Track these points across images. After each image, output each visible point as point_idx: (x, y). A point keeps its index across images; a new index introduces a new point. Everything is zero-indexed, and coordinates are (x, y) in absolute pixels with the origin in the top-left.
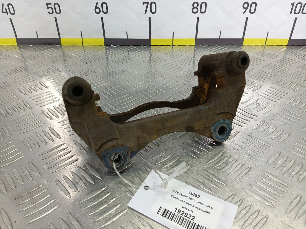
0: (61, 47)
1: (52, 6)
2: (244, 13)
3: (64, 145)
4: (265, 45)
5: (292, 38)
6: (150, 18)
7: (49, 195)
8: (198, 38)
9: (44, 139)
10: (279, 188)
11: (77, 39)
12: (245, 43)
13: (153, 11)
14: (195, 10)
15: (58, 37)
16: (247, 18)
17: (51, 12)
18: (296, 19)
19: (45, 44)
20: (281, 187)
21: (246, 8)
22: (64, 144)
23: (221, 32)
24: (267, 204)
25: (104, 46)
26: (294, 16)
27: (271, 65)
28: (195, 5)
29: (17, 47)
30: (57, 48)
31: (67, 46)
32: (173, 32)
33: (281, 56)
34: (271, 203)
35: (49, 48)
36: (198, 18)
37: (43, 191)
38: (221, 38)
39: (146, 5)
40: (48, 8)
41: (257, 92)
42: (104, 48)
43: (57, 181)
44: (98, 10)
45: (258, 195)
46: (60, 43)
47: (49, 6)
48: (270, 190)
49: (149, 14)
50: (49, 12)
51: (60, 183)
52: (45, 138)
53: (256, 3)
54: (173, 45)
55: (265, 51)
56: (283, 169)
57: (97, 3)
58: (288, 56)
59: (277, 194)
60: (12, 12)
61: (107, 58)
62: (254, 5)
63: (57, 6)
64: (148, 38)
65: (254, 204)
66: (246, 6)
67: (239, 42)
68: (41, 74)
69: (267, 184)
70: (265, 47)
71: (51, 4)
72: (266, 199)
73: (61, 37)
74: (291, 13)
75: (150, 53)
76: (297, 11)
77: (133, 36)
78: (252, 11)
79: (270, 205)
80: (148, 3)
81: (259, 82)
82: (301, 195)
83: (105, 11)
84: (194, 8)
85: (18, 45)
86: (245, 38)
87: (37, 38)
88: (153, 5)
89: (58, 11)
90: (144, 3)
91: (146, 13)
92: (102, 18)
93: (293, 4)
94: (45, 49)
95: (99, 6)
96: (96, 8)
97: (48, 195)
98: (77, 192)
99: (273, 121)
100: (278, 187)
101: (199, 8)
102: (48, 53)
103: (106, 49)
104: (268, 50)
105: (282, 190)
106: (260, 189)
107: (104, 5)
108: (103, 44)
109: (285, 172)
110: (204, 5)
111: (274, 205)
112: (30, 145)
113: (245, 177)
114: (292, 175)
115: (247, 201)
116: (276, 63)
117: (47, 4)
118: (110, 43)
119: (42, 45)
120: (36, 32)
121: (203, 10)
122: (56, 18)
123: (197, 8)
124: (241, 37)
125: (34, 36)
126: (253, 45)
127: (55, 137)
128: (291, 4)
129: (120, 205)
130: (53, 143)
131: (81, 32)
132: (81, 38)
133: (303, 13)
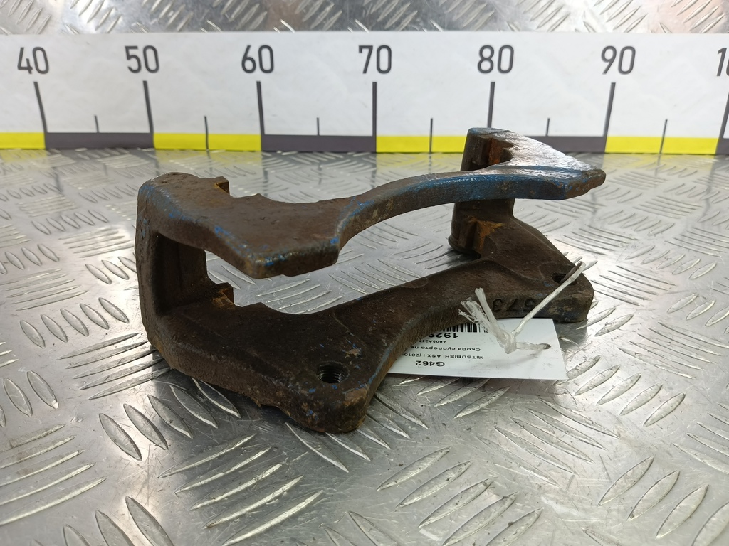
1: (139, 53)
2: (606, 72)
3: (137, 336)
4: (661, 153)
5: (726, 136)
6: (375, 85)
7: (76, 454)
9: (82, 323)
11: (194, 134)
12: (609, 148)
13: (384, 66)
14: (486, 65)
15: (146, 130)
16: (613, 85)
17: (135, 67)
19: (114, 147)
21: (611, 61)
22: (136, 334)
23: (549, 120)
25: (261, 153)
26: (727, 80)
27: (684, 187)
28: (487, 53)
29: (45, 151)
30: (143, 156)
31: (169, 151)
32: (432, 120)
33: (705, 173)
35: (122, 154)
36: (493, 85)
38: (549, 134)
39: (366, 52)
40: (129, 57)
41: (662, 238)
42: (259, 155)
43: (106, 418)
44: (249, 65)
46: (151, 145)
47: (132, 52)
49: (373, 73)
50: (130, 69)
51: (113, 424)
52: (86, 321)
53: (633, 50)
54: (431, 152)
55: (662, 163)
57: (248, 48)
58: (721, 172)
60: (42, 67)
62: (628, 53)
63: (150, 53)
64: (370, 133)
65: (715, 485)
66: (609, 54)
67: (595, 146)
68: (96, 198)
70: (659, 158)
71: (135, 48)
73: (156, 131)
74: (719, 74)
75: (374, 166)
77: (332, 128)
78: (626, 67)
80: (370, 48)
81: (661, 217)
83: (267, 66)
84: (483, 59)
85: (47, 149)
86: (610, 134)
87: (94, 130)
88: (384, 53)
89: (152, 66)
90: (361, 48)
91: (365, 71)
92: (259, 84)
93: (723, 51)
94: (112, 155)
95: (253, 54)
96: (245, 58)
97: (71, 452)
98: (164, 447)
101: (495, 59)
102: (120, 162)
103: (265, 157)
104: (669, 162)
107: (266, 53)
108: (258, 147)
110: (506, 53)
112: (40, 335)
113: (673, 418)
116: (695, 184)
117: (128, 48)
118: (274, 145)
119: (107, 150)
120: (96, 117)
121: (505, 66)
122: (145, 84)
123: (489, 59)
124: (600, 133)
125: (90, 128)
126: (630, 153)
127: (114, 320)
128: (719, 52)
129: (294, 482)
130: (106, 331)
131: (205, 118)
132: (204, 132)
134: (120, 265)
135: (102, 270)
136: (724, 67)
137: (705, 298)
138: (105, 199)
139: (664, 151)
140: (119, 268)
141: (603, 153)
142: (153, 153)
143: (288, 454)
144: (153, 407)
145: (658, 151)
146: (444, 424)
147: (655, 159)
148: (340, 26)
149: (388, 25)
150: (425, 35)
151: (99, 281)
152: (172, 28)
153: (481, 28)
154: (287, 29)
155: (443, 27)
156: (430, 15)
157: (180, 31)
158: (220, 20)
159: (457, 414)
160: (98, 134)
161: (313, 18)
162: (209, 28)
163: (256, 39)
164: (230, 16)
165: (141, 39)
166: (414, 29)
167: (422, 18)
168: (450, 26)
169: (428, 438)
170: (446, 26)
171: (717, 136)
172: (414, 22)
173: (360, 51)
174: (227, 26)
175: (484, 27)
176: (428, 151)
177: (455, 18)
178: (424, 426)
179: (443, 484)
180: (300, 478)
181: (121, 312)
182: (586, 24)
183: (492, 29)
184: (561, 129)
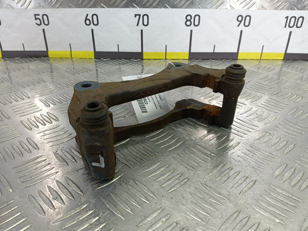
0: (48, 60)
1: (40, 17)
2: (238, 26)
3: (43, 157)
4: (260, 59)
5: (288, 52)
6: (142, 31)
7: (20, 213)
8: (192, 51)
9: (20, 151)
10: (289, 203)
11: (66, 52)
12: (239, 57)
13: (146, 23)
14: (188, 23)
15: (45, 50)
16: (241, 31)
17: (39, 23)
18: (291, 32)
19: (31, 57)
20: (291, 202)
21: (241, 21)
23: (215, 46)
24: (277, 221)
25: (94, 59)
26: (288, 30)
27: (268, 77)
28: (189, 18)
29: (2, 59)
30: (44, 61)
31: (55, 58)
32: (166, 45)
33: (277, 69)
34: (282, 220)
35: (35, 60)
36: (191, 31)
37: (13, 209)
38: (215, 52)
39: (138, 17)
40: (36, 19)
41: (256, 103)
42: (93, 60)
43: (31, 196)
44: (88, 22)
45: (267, 211)
46: (47, 56)
47: (37, 17)
48: (279, 205)
49: (141, 26)
50: (37, 24)
51: (34, 199)
52: (22, 149)
53: (250, 17)
54: (166, 59)
55: (261, 64)
56: (291, 182)
57: (87, 15)
58: (284, 69)
59: (288, 209)
61: (97, 70)
62: (248, 18)
63: (45, 17)
64: (140, 51)
65: (262, 222)
66: (240, 19)
67: (234, 56)
68: (24, 85)
69: (276, 199)
70: (260, 61)
71: (39, 15)
72: (276, 215)
73: (49, 50)
74: (285, 27)
75: (143, 66)
76: (291, 25)
77: (124, 49)
78: (247, 24)
79: (282, 222)
80: (140, 15)
81: (257, 93)
83: (96, 23)
84: (187, 20)
85: (3, 58)
86: (240, 51)
87: (23, 50)
88: (145, 17)
89: (46, 22)
90: (136, 15)
91: (138, 25)
92: (92, 30)
93: (287, 17)
94: (31, 61)
95: (90, 17)
96: (86, 19)
97: (18, 213)
98: (54, 209)
99: (275, 132)
100: (288, 201)
101: (192, 20)
102: (34, 65)
103: (96, 62)
104: (263, 64)
105: (293, 205)
106: (268, 205)
107: (95, 17)
108: (93, 57)
109: (295, 185)
110: (197, 18)
111: (286, 222)
112: (3, 157)
113: (250, 191)
114: (302, 188)
115: (254, 218)
116: (273, 76)
117: (35, 15)
118: (100, 56)
119: (29, 58)
120: (23, 44)
121: (196, 23)
122: (44, 30)
123: (190, 20)
124: (235, 51)
125: (21, 49)
127: (33, 148)
128: (286, 18)
129: (104, 225)
130: (29, 154)
131: (70, 44)
132: (70, 50)
133: (297, 27)
134: (35, 120)
135: (27, 123)
136: (287, 24)
137: (269, 134)
138: (28, 85)
139: (262, 58)
140: (34, 122)
141: (237, 59)
143: (102, 212)
144: (49, 191)
146: (163, 196)
147: (257, 62)
148: (127, 6)
149: (147, 6)
150: (163, 10)
151: (26, 129)
152: (53, 7)
153: (186, 8)
154: (104, 7)
155: (170, 7)
156: (165, 1)
157: (57, 8)
158: (75, 3)
159: (168, 191)
160: (24, 51)
161: (115, 2)
162: (70, 7)
163: (91, 11)
164: (79, 1)
165: (41, 12)
166: (158, 8)
167: (161, 3)
168: (174, 6)
169: (156, 203)
170: (172, 6)
171: (284, 52)
172: (158, 4)
173: (135, 17)
174: (78, 6)
175: (188, 7)
176: (164, 58)
177: (175, 3)
178: (155, 197)
179: (161, 223)
180: (106, 223)
181: (36, 145)
182: (230, 6)
183: (191, 8)
184: (220, 49)
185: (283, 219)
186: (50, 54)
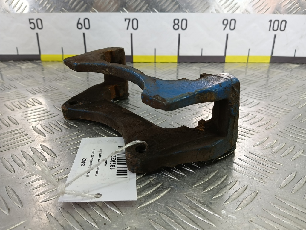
1: (34, 21)
2: (224, 29)
3: (21, 129)
5: (274, 55)
6: (132, 34)
8: (181, 54)
11: (58, 55)
12: (227, 60)
13: (135, 27)
14: (176, 27)
15: (38, 53)
16: (227, 35)
17: (33, 27)
18: (275, 36)
21: (226, 25)
23: (202, 49)
24: (256, 180)
26: (273, 33)
27: (253, 75)
28: (176, 22)
30: (36, 64)
31: (47, 62)
32: (155, 49)
35: (27, 63)
36: (179, 35)
38: (203, 55)
39: (127, 21)
40: (30, 23)
43: (3, 158)
44: (80, 26)
46: (39, 59)
47: (32, 21)
49: (131, 30)
50: (31, 28)
51: (6, 161)
53: (235, 20)
54: (155, 62)
56: (272, 150)
57: (79, 19)
59: (268, 171)
62: (233, 22)
63: (39, 21)
64: (130, 55)
65: (240, 180)
66: (225, 22)
67: (221, 59)
68: (14, 79)
70: (247, 64)
71: (33, 19)
73: (42, 53)
74: (270, 30)
76: (275, 28)
78: (232, 27)
80: (129, 19)
82: (296, 171)
83: (87, 26)
84: (175, 24)
86: (227, 55)
88: (135, 21)
89: (40, 26)
90: (126, 19)
91: (127, 29)
92: (84, 34)
93: (271, 21)
94: (23, 63)
95: (81, 21)
96: (78, 23)
101: (180, 24)
104: (250, 66)
105: (274, 167)
107: (87, 21)
110: (184, 22)
111: (265, 180)
114: (284, 154)
115: (232, 177)
116: (258, 74)
117: (30, 19)
119: (22, 61)
120: (17, 48)
121: (184, 27)
122: (37, 34)
123: (177, 24)
124: (223, 54)
125: (15, 53)
126: (235, 63)
127: (13, 124)
128: (269, 21)
130: (9, 128)
131: (62, 48)
132: (61, 54)
133: (281, 30)
134: (19, 104)
135: (11, 106)
136: (271, 27)
138: (17, 80)
139: (249, 61)
140: (18, 105)
141: (224, 62)
142: (40, 62)
144: (22, 155)
145: (246, 61)
147: (245, 65)
148: (117, 10)
149: (136, 10)
150: (151, 14)
151: (9, 110)
152: (48, 11)
153: (174, 12)
154: (95, 12)
155: (159, 11)
156: (153, 6)
157: (51, 12)
158: (68, 8)
160: (18, 55)
161: (106, 7)
162: (63, 11)
163: (83, 15)
164: (72, 6)
165: (35, 16)
166: (147, 12)
167: (150, 7)
168: (162, 11)
170: (160, 10)
171: (270, 55)
172: (147, 9)
173: (125, 20)
174: (71, 10)
175: (176, 11)
176: (154, 61)
177: (163, 7)
181: (16, 121)
182: (216, 10)
183: (178, 12)
184: (207, 53)
185: (262, 178)
186: (43, 57)
